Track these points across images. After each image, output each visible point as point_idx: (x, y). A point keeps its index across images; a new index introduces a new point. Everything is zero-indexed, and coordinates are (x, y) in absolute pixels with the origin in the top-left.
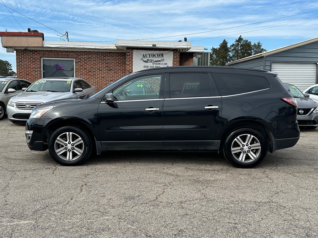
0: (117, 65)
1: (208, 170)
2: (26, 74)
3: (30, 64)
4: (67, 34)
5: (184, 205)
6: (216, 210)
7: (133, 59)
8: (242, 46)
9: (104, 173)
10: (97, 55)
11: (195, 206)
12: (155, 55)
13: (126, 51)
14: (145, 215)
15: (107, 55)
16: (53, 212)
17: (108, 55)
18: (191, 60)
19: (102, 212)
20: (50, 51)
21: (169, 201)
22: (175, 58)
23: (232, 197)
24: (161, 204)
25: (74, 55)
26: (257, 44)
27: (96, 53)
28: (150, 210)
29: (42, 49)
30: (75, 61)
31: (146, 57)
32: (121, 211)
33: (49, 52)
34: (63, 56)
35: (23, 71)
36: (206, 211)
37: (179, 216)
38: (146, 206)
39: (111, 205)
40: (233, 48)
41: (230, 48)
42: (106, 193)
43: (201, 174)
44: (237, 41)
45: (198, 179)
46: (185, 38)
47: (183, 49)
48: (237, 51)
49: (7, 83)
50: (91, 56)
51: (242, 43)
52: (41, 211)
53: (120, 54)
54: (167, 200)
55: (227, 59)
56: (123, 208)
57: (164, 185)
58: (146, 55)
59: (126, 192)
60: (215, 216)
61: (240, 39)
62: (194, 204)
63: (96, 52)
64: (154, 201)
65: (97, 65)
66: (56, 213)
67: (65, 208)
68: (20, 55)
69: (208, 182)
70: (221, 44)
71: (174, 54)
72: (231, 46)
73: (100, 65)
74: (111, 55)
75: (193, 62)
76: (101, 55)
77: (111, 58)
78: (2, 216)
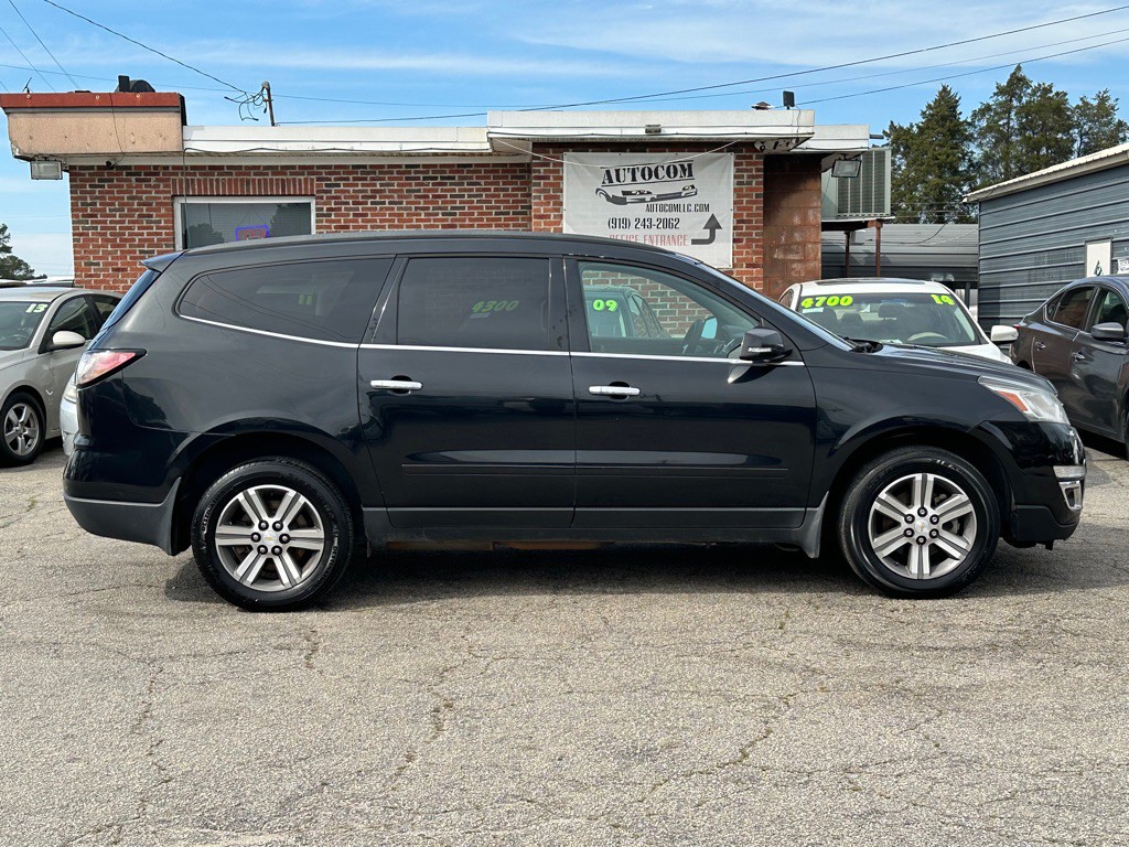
0: (493, 220)
1: (936, 649)
2: (114, 270)
3: (130, 228)
4: (265, 91)
5: (863, 780)
6: (994, 795)
7: (562, 191)
8: (1025, 111)
9: (507, 661)
10: (407, 179)
11: (903, 783)
12: (656, 169)
13: (534, 158)
14: (712, 813)
15: (449, 178)
16: (353, 802)
17: (453, 178)
18: (810, 184)
19: (541, 805)
20: (211, 167)
21: (797, 765)
22: (745, 180)
23: (1051, 748)
24: (766, 776)
25: (312, 185)
26: (1095, 103)
27: (404, 173)
28: (725, 796)
29: (179, 162)
30: (317, 209)
31: (618, 180)
32: (614, 800)
33: (205, 174)
34: (266, 189)
35: (100, 258)
36: (953, 801)
37: (846, 817)
38: (709, 782)
39: (569, 777)
40: (984, 123)
41: (969, 124)
42: (538, 736)
43: (905, 664)
44: (1001, 91)
45: (898, 682)
46: (785, 93)
47: (777, 141)
48: (1003, 138)
49: (46, 309)
50: (381, 185)
51: (1024, 100)
52: (306, 801)
53: (504, 171)
54: (787, 762)
55: (955, 172)
56: (618, 790)
57: (765, 707)
58: (617, 171)
59: (615, 729)
60: (994, 817)
61: (1017, 82)
62: (900, 775)
63: (404, 169)
64: (734, 763)
65: (406, 221)
66: (364, 806)
67: (394, 789)
68: (88, 189)
69: (942, 693)
70: (929, 107)
71: (741, 164)
72: (975, 114)
73: (422, 220)
74: (465, 178)
75: (819, 197)
76: (425, 178)
77: (465, 190)
78: (164, 821)
